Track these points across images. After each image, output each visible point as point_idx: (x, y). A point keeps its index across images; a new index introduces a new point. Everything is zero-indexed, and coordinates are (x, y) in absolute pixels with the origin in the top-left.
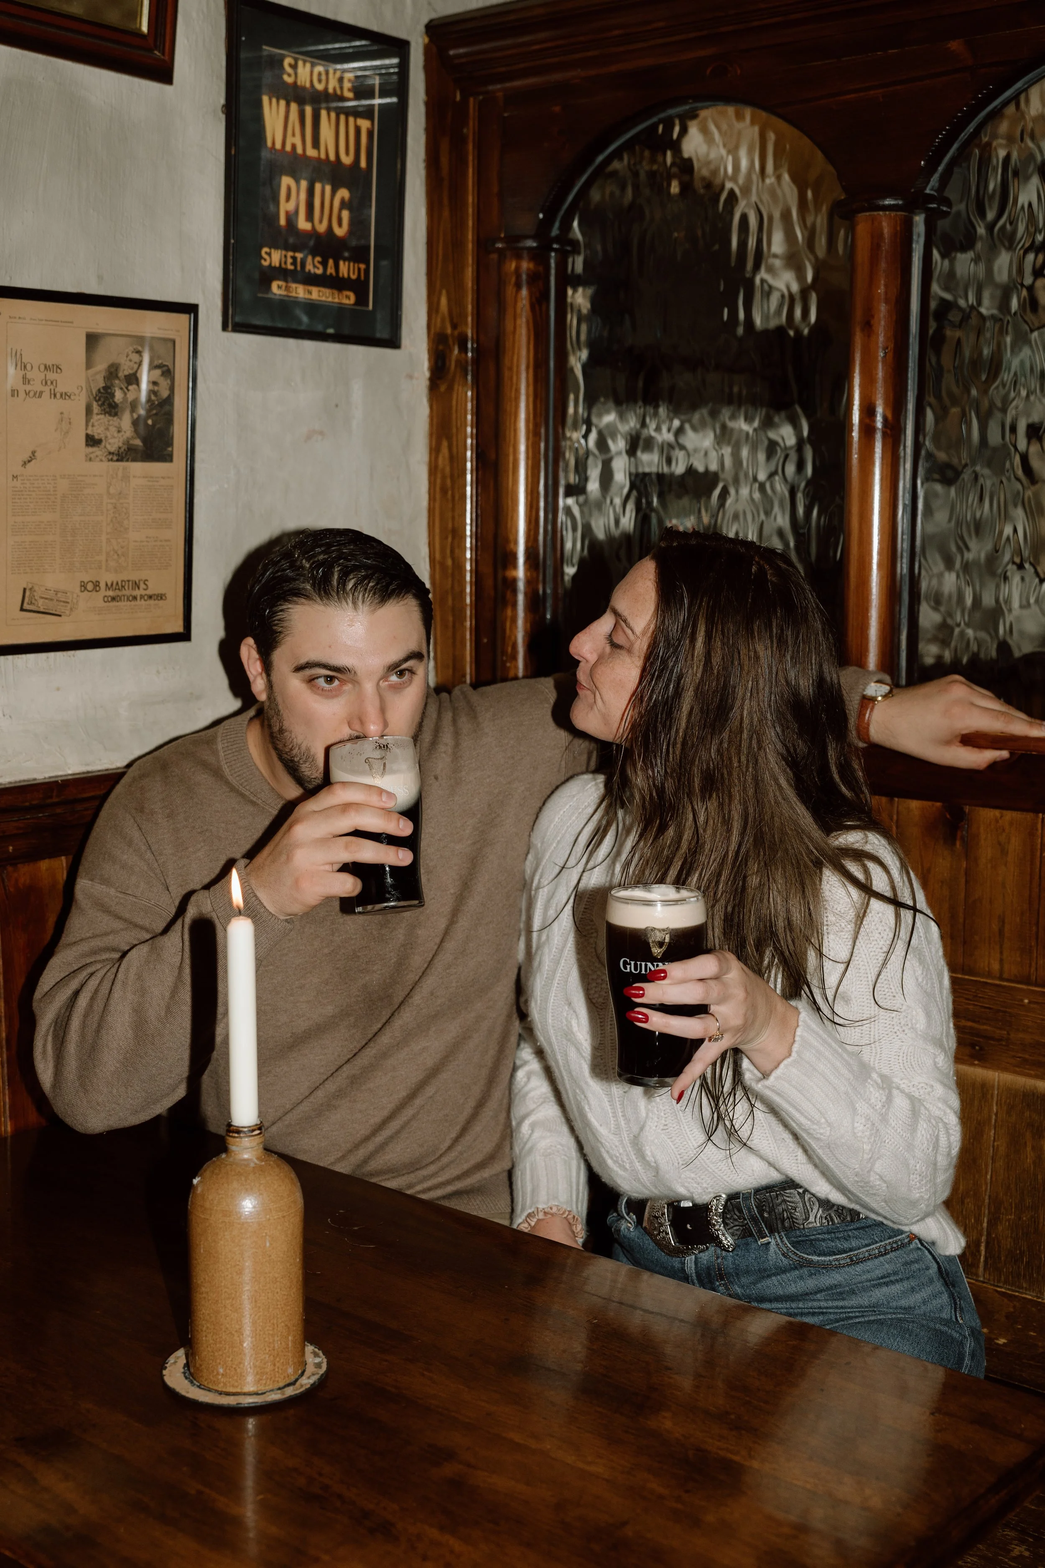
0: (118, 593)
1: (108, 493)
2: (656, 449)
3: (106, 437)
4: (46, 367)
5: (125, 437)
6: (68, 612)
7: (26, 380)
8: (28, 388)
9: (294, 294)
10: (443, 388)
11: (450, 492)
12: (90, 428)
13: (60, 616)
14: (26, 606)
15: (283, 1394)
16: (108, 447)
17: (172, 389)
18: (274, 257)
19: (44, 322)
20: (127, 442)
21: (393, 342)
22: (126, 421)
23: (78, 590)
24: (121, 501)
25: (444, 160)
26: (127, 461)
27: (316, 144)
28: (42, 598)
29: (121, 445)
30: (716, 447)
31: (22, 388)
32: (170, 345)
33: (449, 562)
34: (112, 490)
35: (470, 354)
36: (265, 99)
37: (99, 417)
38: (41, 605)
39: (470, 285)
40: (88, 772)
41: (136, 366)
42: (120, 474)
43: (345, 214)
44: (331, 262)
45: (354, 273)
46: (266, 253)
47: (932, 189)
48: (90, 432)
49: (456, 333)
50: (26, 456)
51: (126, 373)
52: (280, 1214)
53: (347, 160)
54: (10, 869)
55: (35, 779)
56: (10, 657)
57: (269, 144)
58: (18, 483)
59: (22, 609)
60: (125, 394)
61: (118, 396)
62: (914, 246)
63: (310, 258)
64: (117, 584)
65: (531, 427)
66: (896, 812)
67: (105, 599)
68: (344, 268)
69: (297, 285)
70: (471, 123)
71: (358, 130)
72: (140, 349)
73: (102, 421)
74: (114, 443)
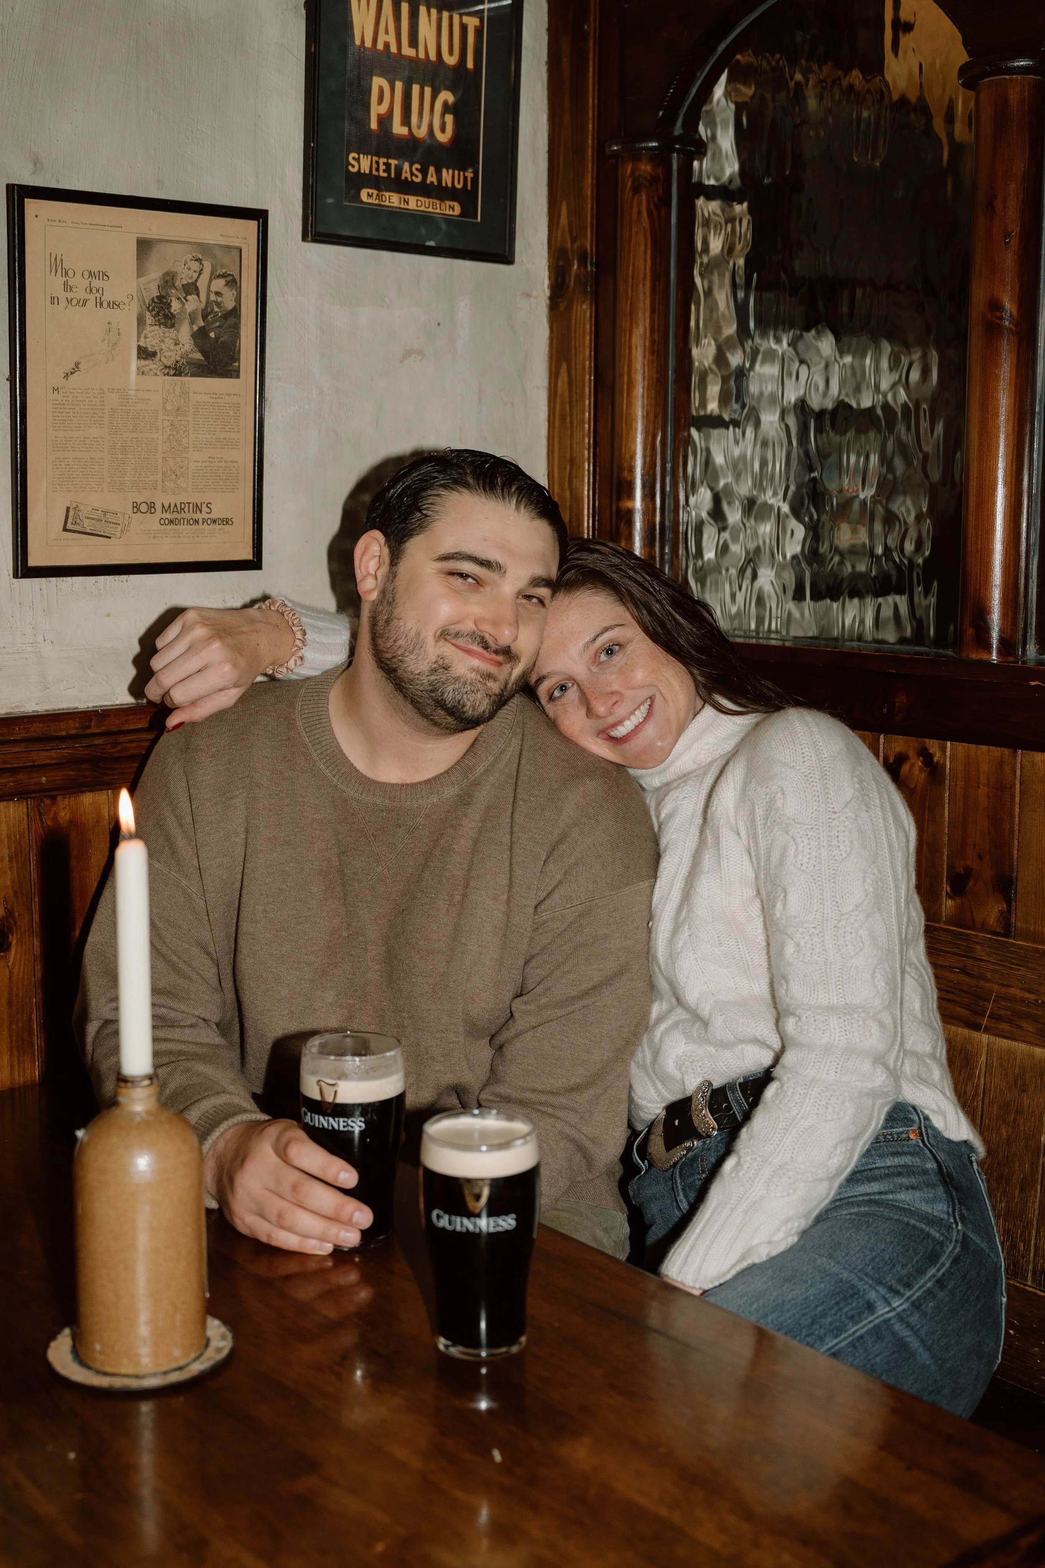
1: (164, 409)
2: (775, 362)
3: (161, 350)
4: (90, 274)
5: (183, 351)
6: (118, 534)
7: (67, 287)
8: (70, 295)
9: (387, 203)
10: (562, 306)
11: (568, 419)
12: (142, 339)
13: (110, 538)
14: (69, 526)
16: (163, 359)
17: (238, 300)
18: (364, 164)
19: (88, 226)
20: (186, 356)
21: (507, 258)
22: (185, 333)
23: (130, 511)
24: (179, 418)
25: (565, 61)
26: (186, 375)
27: (414, 41)
28: (88, 518)
29: (178, 358)
31: (62, 295)
32: (236, 253)
33: (568, 494)
34: (169, 407)
35: (589, 269)
37: (153, 328)
38: (87, 526)
39: (589, 193)
41: (195, 275)
42: (178, 389)
43: (449, 118)
44: (432, 169)
45: (459, 183)
46: (354, 158)
48: (142, 344)
49: (576, 246)
50: (68, 368)
51: (185, 282)
53: (451, 60)
56: (53, 579)
57: (358, 42)
58: (59, 396)
59: (65, 529)
61: (175, 306)
63: (406, 166)
64: (176, 505)
65: (647, 344)
66: (1019, 766)
67: (162, 522)
68: (447, 176)
69: (391, 194)
70: (592, 18)
71: (464, 28)
72: (200, 257)
73: (156, 332)
74: (171, 356)
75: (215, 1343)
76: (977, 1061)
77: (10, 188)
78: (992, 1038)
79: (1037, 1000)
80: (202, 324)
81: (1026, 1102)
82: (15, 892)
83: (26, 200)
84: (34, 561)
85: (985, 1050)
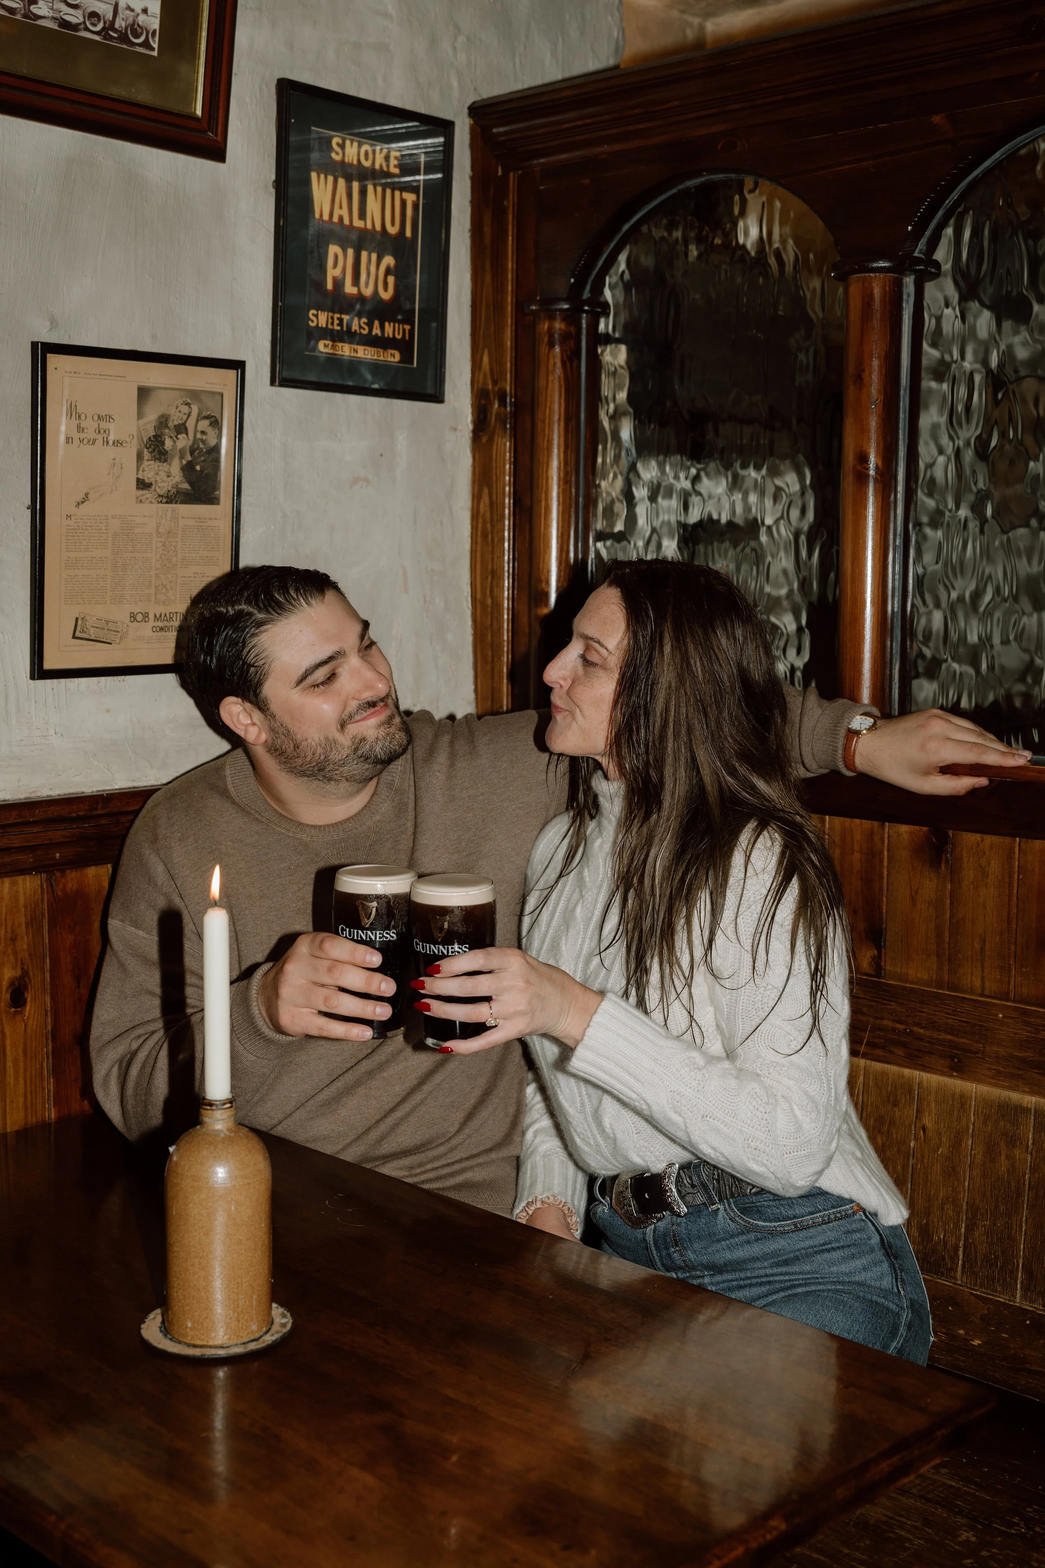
0: (166, 623)
1: (158, 532)
2: (674, 496)
3: (156, 481)
4: (99, 417)
5: (174, 482)
6: (118, 641)
7: (80, 429)
8: (82, 436)
9: (340, 352)
10: (484, 440)
11: (490, 536)
12: (141, 472)
13: (110, 644)
14: (78, 634)
15: (246, 1348)
16: (158, 490)
17: (219, 438)
18: (321, 319)
19: (98, 377)
20: (176, 486)
21: (437, 397)
22: (175, 467)
23: (128, 620)
24: (170, 540)
25: (487, 230)
26: (176, 503)
27: (362, 215)
28: (94, 627)
29: (170, 488)
30: (728, 493)
31: (76, 436)
32: (219, 398)
33: (489, 601)
34: (161, 530)
35: (508, 409)
36: (314, 175)
37: (149, 463)
38: (93, 633)
39: (509, 344)
40: (134, 787)
41: (185, 417)
42: (169, 515)
43: (391, 279)
44: (376, 323)
45: (399, 334)
46: (313, 315)
47: (920, 253)
48: (140, 476)
49: (496, 388)
50: (80, 498)
51: (176, 423)
52: (246, 1181)
53: (392, 230)
54: (58, 874)
55: (83, 793)
56: (63, 681)
57: (317, 216)
58: (71, 522)
59: (74, 637)
60: (175, 442)
61: (168, 444)
62: (904, 305)
63: (356, 320)
64: (165, 615)
65: (562, 475)
66: (886, 836)
67: (154, 629)
68: (389, 329)
69: (343, 344)
70: (511, 196)
71: (403, 203)
72: (190, 401)
73: (152, 466)
74: (164, 487)
75: (278, 1320)
76: (856, 1082)
77: (34, 345)
78: (869, 1062)
79: (905, 1030)
80: (190, 458)
81: (898, 1114)
82: (30, 955)
83: (48, 355)
84: (48, 665)
85: (862, 1073)
